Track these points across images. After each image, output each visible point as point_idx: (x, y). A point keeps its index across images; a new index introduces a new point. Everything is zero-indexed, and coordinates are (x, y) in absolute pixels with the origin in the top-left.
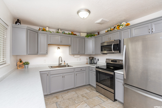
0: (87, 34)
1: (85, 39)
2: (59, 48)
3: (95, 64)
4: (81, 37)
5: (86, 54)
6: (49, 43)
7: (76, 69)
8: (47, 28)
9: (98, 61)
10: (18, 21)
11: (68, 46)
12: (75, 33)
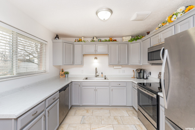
0: (132, 36)
1: (128, 44)
2: (96, 58)
3: (144, 79)
4: (124, 42)
5: (129, 65)
6: (84, 53)
7: (112, 82)
8: (83, 38)
9: (149, 75)
10: (57, 37)
11: (107, 55)
12: (114, 39)
